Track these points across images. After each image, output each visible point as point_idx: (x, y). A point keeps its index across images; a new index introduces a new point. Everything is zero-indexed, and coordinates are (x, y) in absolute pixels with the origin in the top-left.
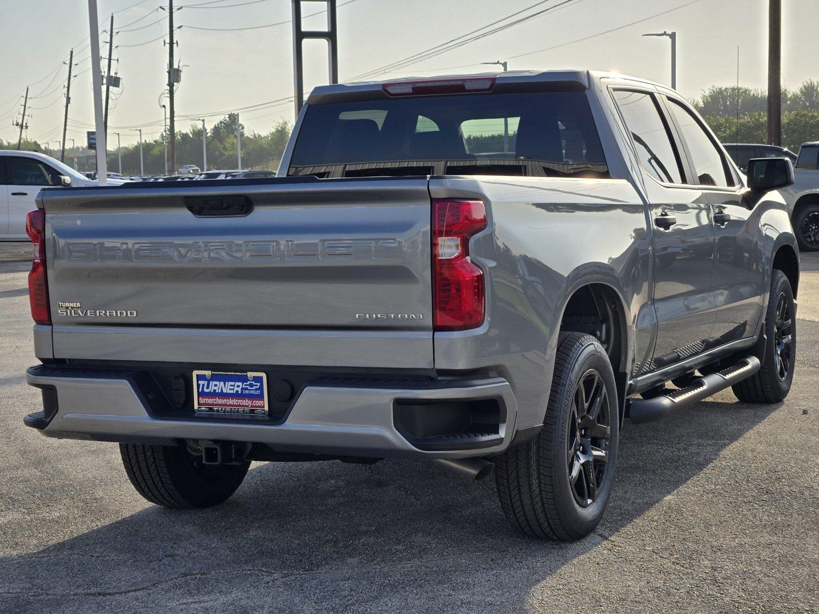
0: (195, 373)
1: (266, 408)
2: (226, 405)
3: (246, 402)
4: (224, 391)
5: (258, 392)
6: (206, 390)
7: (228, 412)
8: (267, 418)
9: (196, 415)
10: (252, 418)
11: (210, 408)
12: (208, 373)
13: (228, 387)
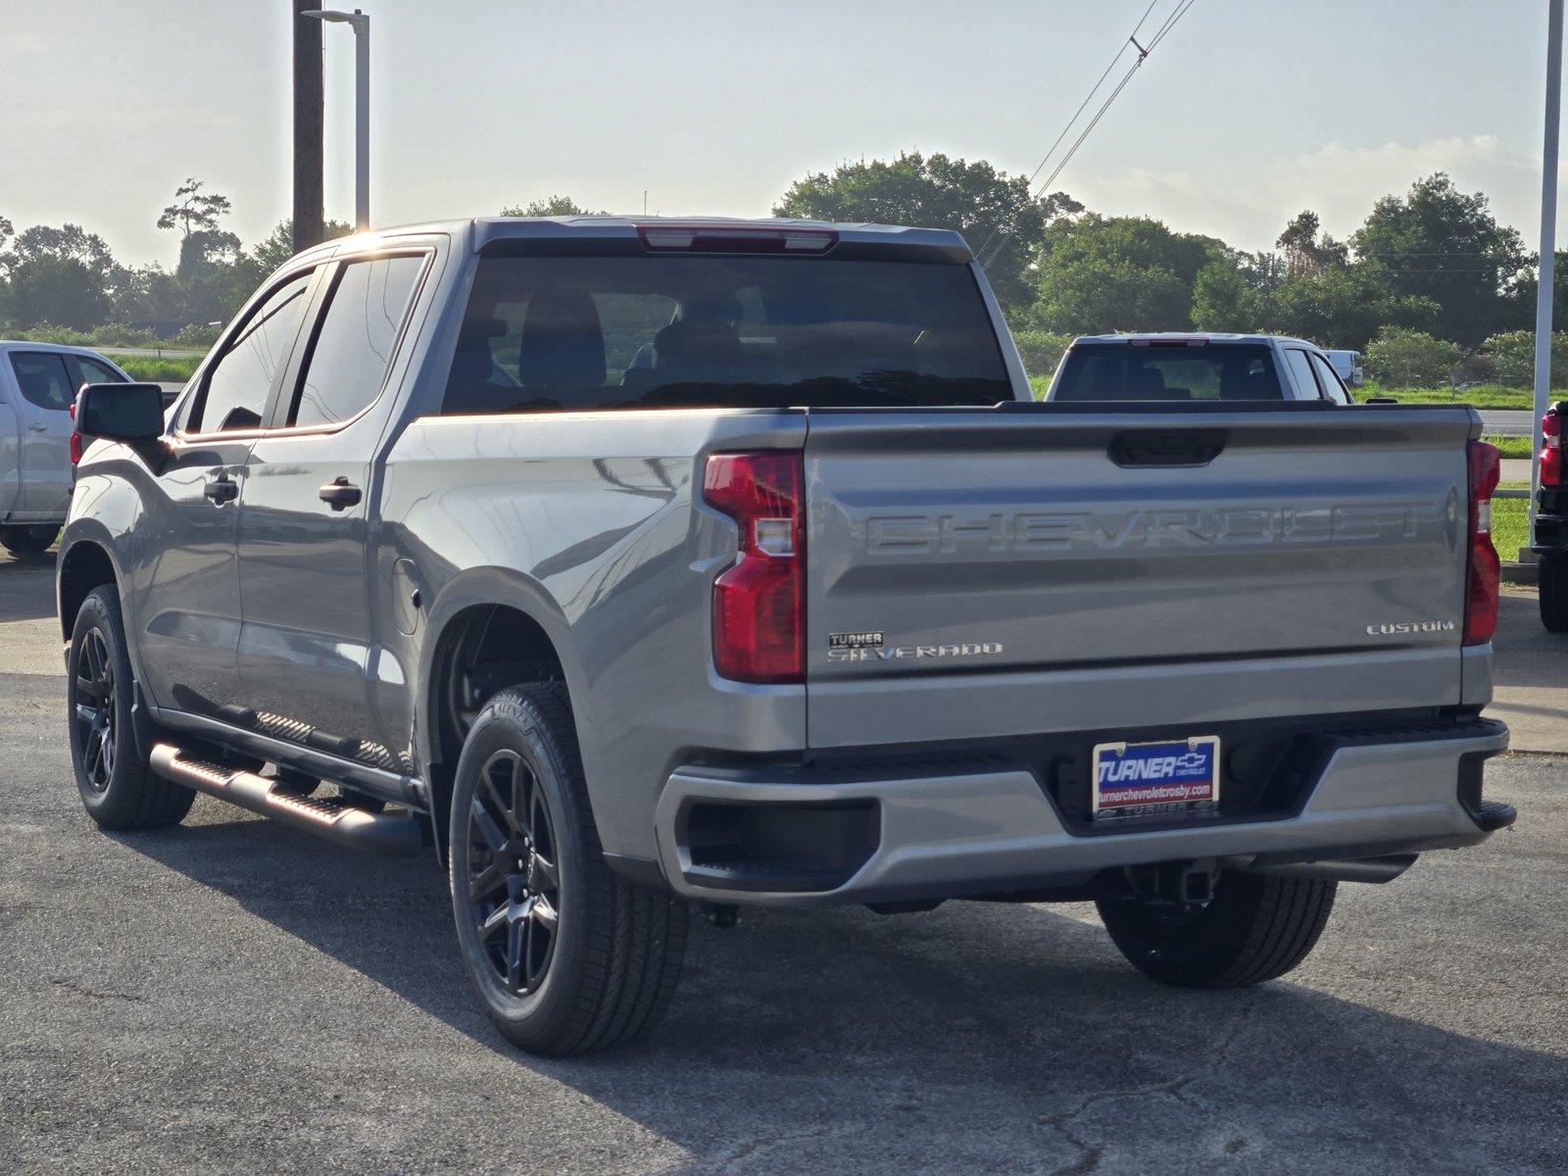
0: (1098, 749)
1: (1216, 797)
2: (1146, 800)
3: (1182, 791)
4: (1144, 776)
5: (1202, 771)
6: (1112, 778)
7: (1150, 812)
8: (1216, 814)
9: (1095, 824)
10: (1190, 815)
11: (1119, 810)
12: (1120, 746)
13: (1150, 769)
